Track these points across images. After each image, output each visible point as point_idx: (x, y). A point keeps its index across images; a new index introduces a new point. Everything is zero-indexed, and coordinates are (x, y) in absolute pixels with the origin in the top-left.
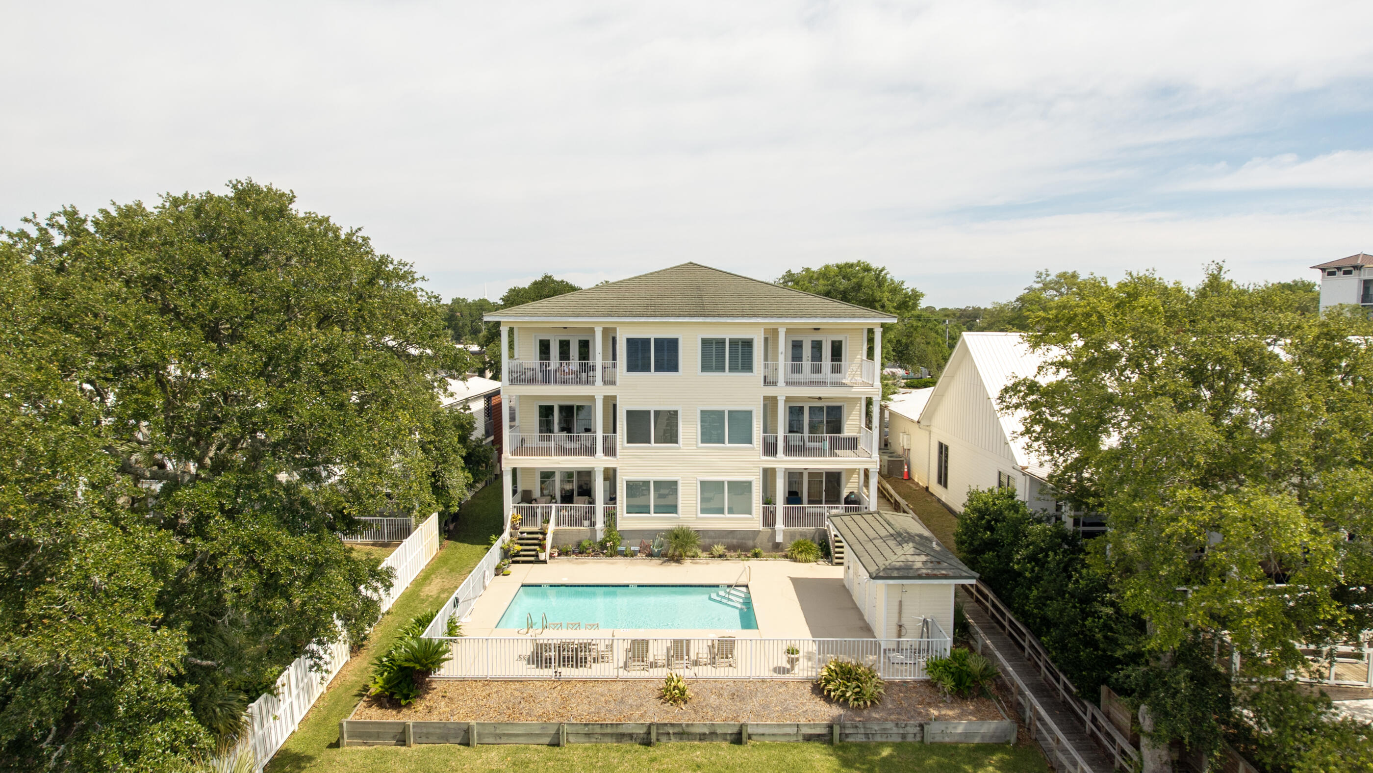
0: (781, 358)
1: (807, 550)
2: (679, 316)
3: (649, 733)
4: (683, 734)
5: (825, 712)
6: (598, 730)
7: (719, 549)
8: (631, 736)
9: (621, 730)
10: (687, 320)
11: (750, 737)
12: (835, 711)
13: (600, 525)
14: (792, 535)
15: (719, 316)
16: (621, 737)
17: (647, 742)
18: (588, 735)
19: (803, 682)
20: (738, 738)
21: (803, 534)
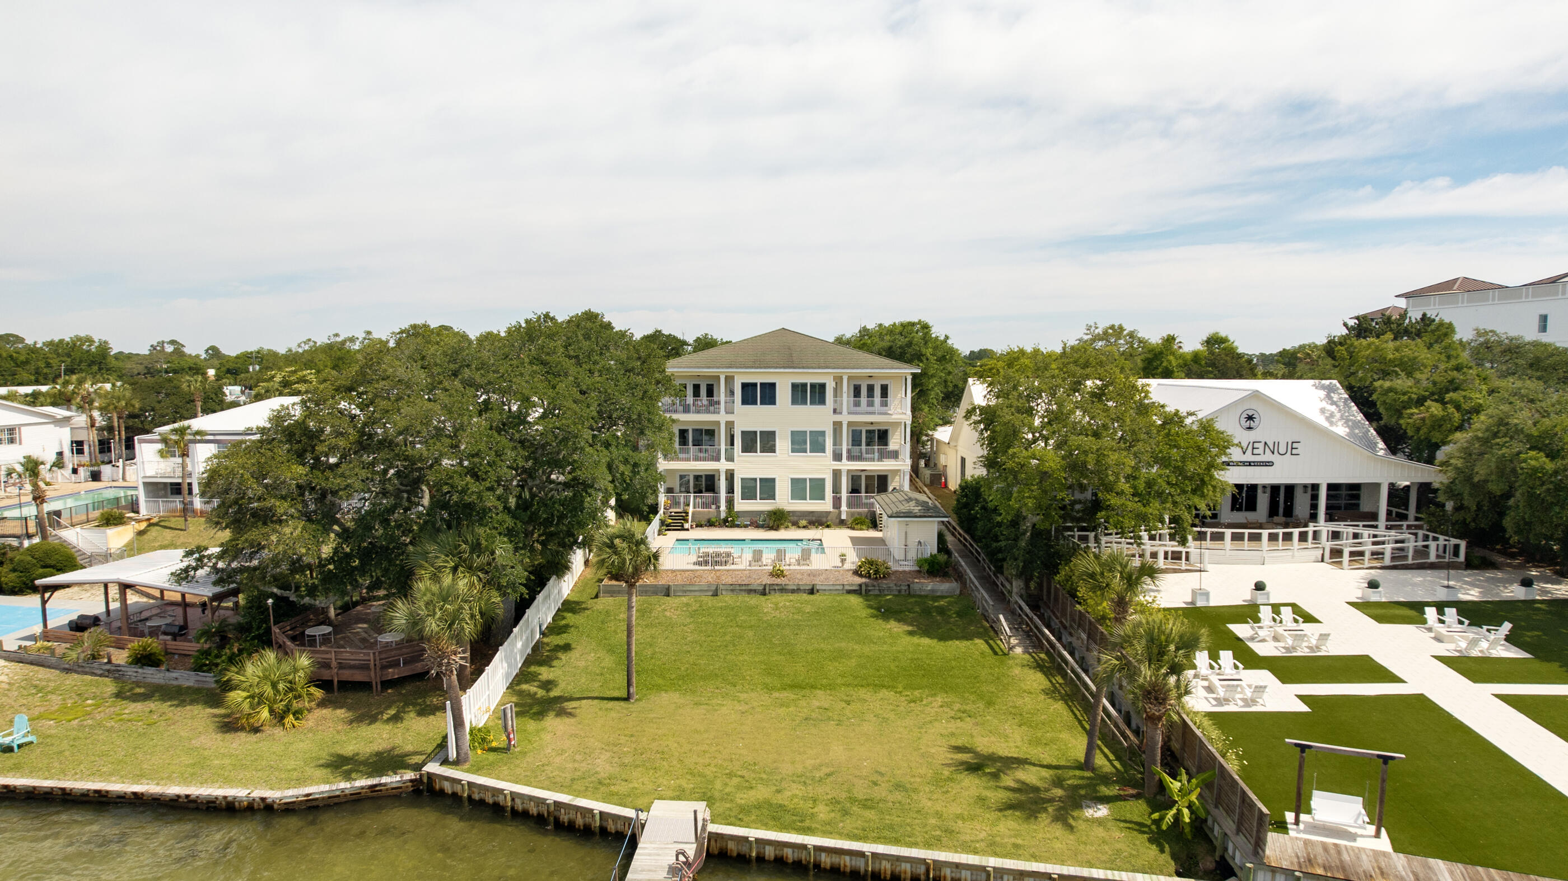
0: (845, 395)
1: (862, 523)
2: (776, 368)
3: (765, 589)
4: (783, 590)
5: (859, 580)
6: (738, 588)
7: (803, 522)
8: (755, 591)
9: (750, 588)
10: (782, 370)
11: (818, 591)
12: (864, 580)
13: (723, 507)
14: (852, 514)
15: (803, 368)
16: (750, 591)
17: (764, 593)
18: (732, 590)
19: (848, 570)
20: (812, 591)
21: (859, 514)
